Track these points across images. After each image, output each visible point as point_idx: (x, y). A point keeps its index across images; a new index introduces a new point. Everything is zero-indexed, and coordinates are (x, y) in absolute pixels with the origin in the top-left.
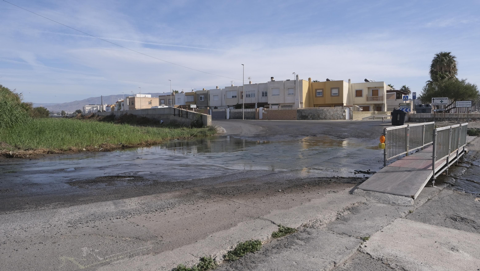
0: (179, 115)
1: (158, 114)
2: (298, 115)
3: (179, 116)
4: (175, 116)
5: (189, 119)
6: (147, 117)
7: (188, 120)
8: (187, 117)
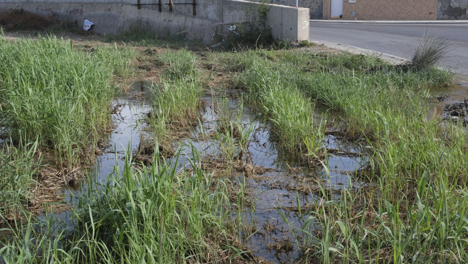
0: (160, 5)
1: (71, 3)
2: (439, 7)
3: (160, 10)
4: (142, 10)
5: (201, 18)
6: (26, 8)
7: (197, 21)
8: (195, 13)
